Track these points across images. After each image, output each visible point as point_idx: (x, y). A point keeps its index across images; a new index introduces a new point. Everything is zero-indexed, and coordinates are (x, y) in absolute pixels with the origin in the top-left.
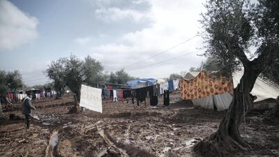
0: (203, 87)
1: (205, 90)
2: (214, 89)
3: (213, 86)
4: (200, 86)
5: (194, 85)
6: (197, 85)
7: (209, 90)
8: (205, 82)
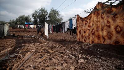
0: (97, 27)
1: (101, 33)
2: (114, 32)
3: (113, 28)
4: (94, 27)
5: (88, 25)
6: (91, 24)
7: (105, 33)
8: (101, 20)
